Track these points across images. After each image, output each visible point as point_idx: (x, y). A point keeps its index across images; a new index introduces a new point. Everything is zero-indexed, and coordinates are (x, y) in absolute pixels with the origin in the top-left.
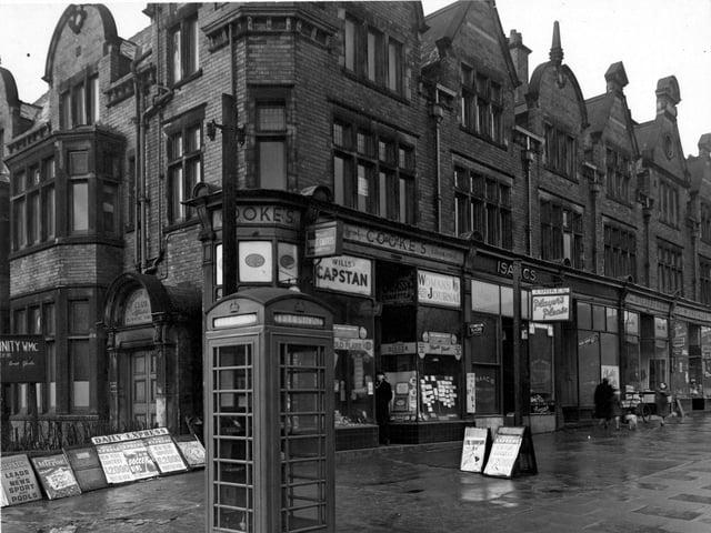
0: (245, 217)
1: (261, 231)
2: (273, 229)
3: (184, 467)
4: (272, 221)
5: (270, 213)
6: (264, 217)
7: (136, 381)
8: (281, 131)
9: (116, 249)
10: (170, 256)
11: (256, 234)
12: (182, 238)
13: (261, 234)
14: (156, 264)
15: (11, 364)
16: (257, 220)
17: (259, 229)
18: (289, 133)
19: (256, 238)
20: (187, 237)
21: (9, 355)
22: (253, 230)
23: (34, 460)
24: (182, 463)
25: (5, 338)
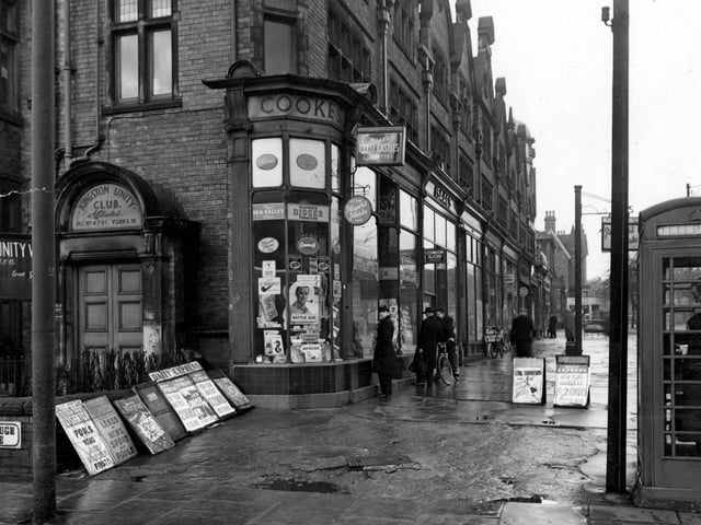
0: (298, 109)
1: (316, 129)
2: (328, 128)
3: (233, 410)
4: (326, 118)
5: (325, 108)
6: (319, 111)
7: (88, 304)
8: (291, 13)
9: (14, 128)
10: (114, 145)
11: (309, 131)
12: (137, 124)
13: (314, 131)
14: (89, 154)
15: (14, 274)
16: (311, 115)
17: (313, 126)
18: (301, 16)
19: (308, 136)
20: (146, 123)
21: (11, 262)
22: (307, 126)
23: (117, 403)
24: (227, 404)
25: (6, 238)
